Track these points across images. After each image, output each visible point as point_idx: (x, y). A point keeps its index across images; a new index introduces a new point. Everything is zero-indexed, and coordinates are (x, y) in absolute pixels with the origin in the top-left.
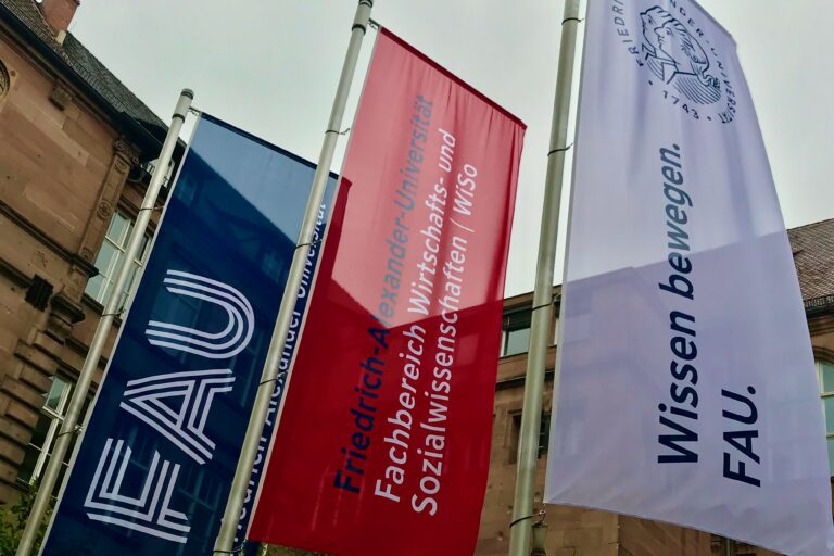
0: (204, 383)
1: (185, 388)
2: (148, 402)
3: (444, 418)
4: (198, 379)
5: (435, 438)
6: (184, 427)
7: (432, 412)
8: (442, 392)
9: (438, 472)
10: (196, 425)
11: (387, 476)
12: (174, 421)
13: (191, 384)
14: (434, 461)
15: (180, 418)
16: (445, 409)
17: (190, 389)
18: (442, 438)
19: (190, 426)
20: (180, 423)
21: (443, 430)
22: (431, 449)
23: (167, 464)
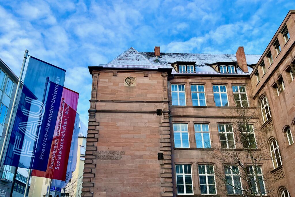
0: (35, 124)
1: (31, 125)
2: (23, 128)
3: (61, 154)
4: (34, 123)
5: (60, 157)
6: (31, 134)
7: (59, 153)
8: (61, 149)
9: (60, 163)
10: (34, 133)
12: (29, 133)
13: (32, 124)
14: (59, 161)
15: (30, 132)
16: (61, 152)
17: (32, 126)
18: (61, 157)
19: (32, 133)
20: (30, 133)
21: (61, 156)
22: (59, 159)
23: (28, 142)
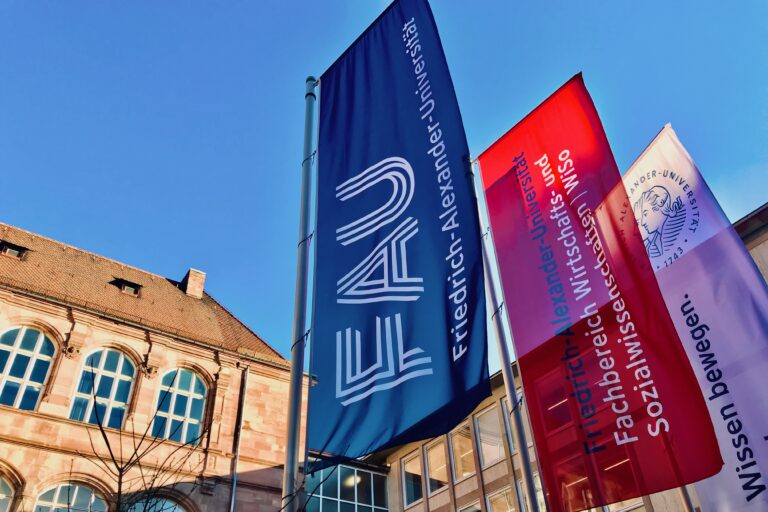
0: (394, 242)
1: (382, 256)
2: (358, 288)
3: (640, 352)
4: (389, 244)
5: (641, 370)
6: (391, 284)
7: (630, 351)
8: (630, 333)
9: (655, 395)
10: (400, 275)
11: (620, 427)
12: (382, 286)
13: (385, 250)
14: (648, 389)
15: (385, 280)
16: (638, 344)
17: (386, 254)
18: (646, 368)
19: (395, 279)
20: (387, 284)
21: (644, 360)
22: (642, 381)
23: (388, 320)
